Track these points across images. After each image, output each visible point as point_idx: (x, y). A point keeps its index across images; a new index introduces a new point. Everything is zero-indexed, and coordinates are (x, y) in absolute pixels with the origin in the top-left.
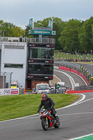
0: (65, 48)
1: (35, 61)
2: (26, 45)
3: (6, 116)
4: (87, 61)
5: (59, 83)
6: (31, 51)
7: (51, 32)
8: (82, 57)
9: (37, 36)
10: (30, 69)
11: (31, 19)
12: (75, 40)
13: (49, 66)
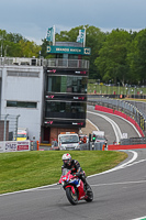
0: (106, 76)
1: (56, 97)
2: (42, 71)
3: (9, 187)
4: (142, 97)
5: (95, 133)
6: (50, 80)
7: (82, 49)
8: (133, 91)
9: (59, 55)
10: (49, 110)
11: (51, 29)
12: (121, 63)
13: (79, 104)
